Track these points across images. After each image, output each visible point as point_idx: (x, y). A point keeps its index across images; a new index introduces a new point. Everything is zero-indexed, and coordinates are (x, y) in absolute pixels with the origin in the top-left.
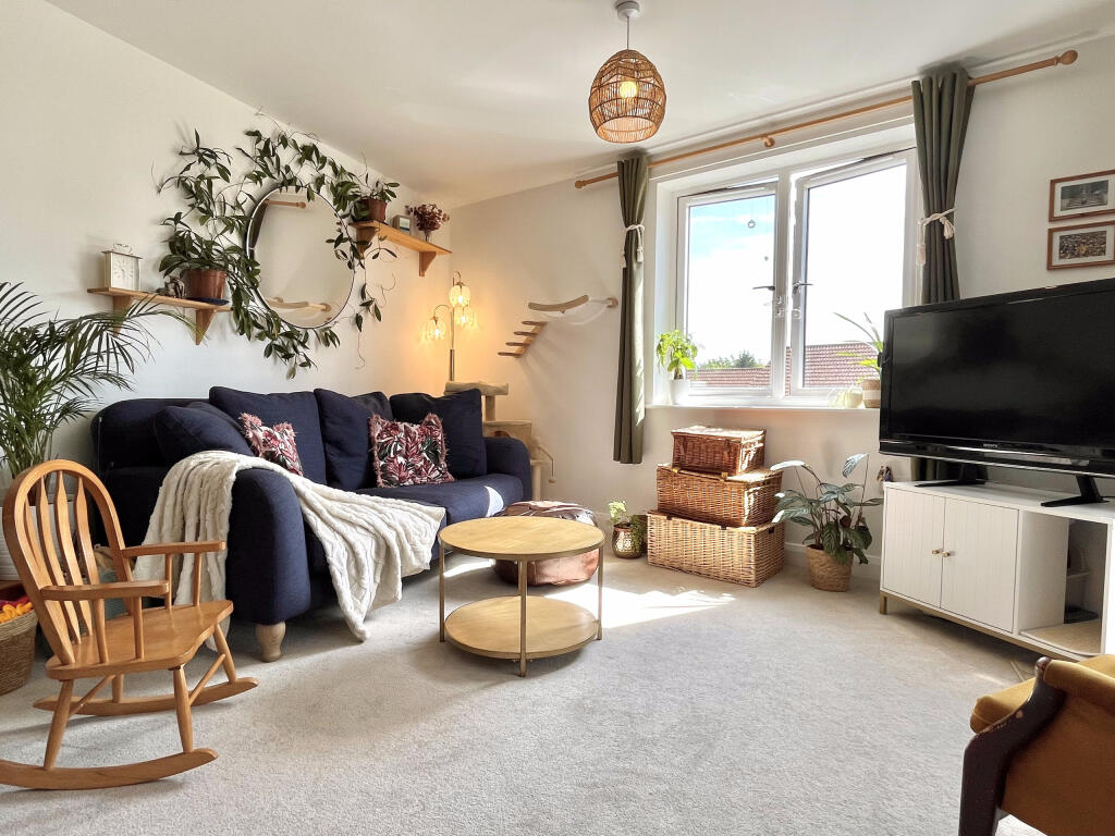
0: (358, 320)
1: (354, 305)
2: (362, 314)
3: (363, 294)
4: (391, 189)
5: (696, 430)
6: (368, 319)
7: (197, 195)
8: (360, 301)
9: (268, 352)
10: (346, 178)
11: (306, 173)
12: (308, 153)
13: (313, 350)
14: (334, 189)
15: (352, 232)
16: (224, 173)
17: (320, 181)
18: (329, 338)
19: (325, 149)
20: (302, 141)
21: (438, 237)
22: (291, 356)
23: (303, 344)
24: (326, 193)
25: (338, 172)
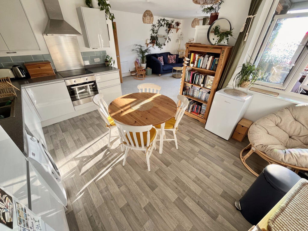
0: (168, 41)
3: (169, 38)
4: (173, 21)
6: (169, 41)
7: (153, 30)
9: (158, 48)
10: (168, 22)
11: (163, 24)
12: (164, 20)
13: (163, 46)
14: (166, 24)
15: (168, 29)
16: (155, 27)
17: (165, 24)
18: (165, 45)
19: (166, 18)
20: (163, 18)
21: (179, 27)
22: (161, 48)
24: (165, 25)
25: (167, 21)
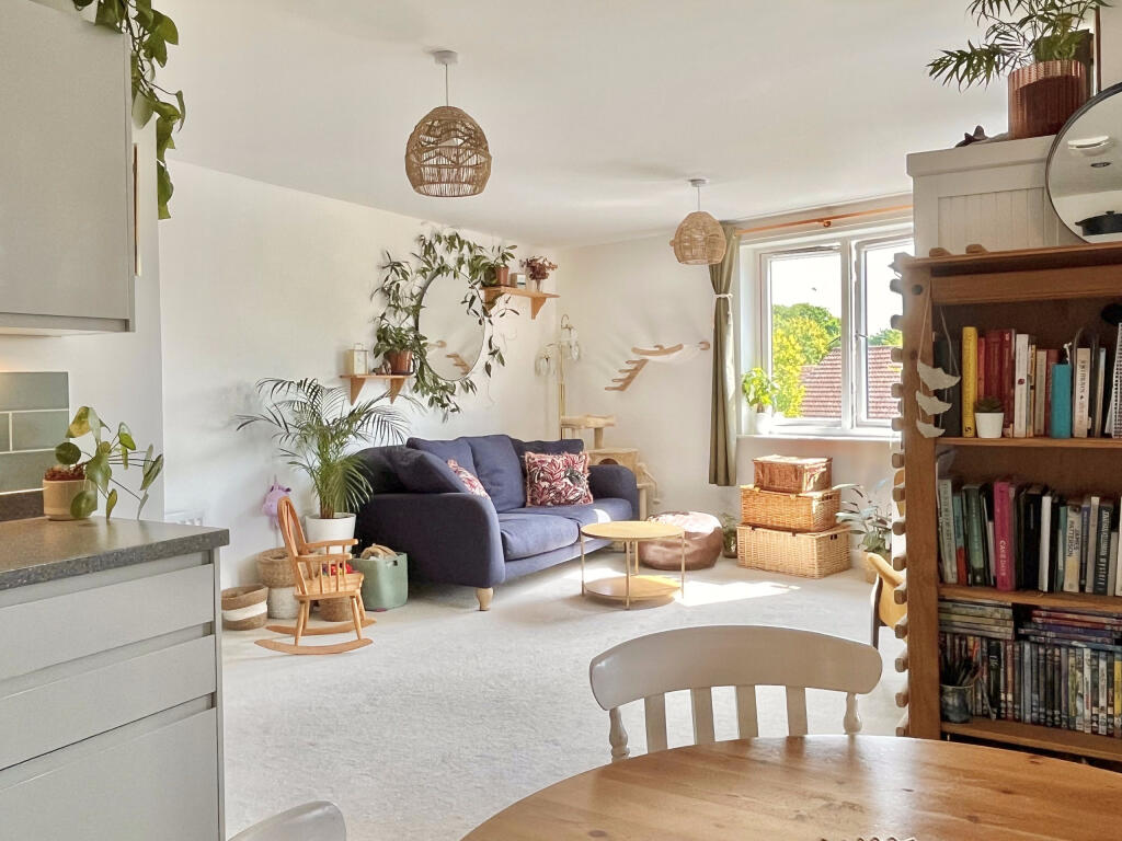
0: (488, 368)
1: (484, 357)
2: (490, 362)
3: (490, 347)
4: (510, 251)
5: (774, 458)
6: (494, 363)
7: (389, 293)
8: (488, 351)
9: (431, 403)
10: (478, 253)
11: (451, 259)
12: (453, 241)
13: (461, 398)
14: (471, 265)
15: (482, 295)
16: (405, 275)
17: (461, 261)
18: (469, 386)
19: (465, 234)
20: (447, 232)
21: (547, 286)
22: (447, 405)
23: (452, 394)
24: (465, 269)
25: (471, 250)
